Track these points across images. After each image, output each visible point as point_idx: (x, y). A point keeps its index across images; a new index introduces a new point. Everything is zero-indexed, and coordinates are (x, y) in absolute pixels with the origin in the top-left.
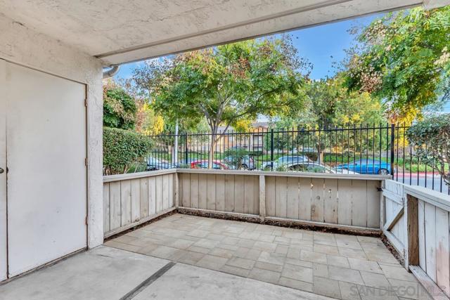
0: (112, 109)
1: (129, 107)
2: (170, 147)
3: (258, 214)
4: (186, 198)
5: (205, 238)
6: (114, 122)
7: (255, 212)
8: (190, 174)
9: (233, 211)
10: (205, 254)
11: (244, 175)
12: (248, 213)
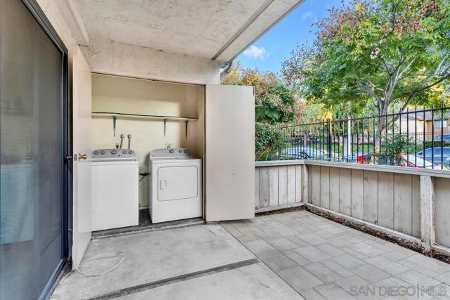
0: (272, 104)
1: (288, 100)
2: (341, 138)
3: (419, 237)
4: (316, 194)
5: (314, 246)
6: (275, 116)
7: (414, 233)
8: (320, 166)
9: (376, 222)
10: (298, 265)
11: (394, 174)
12: (401, 232)
